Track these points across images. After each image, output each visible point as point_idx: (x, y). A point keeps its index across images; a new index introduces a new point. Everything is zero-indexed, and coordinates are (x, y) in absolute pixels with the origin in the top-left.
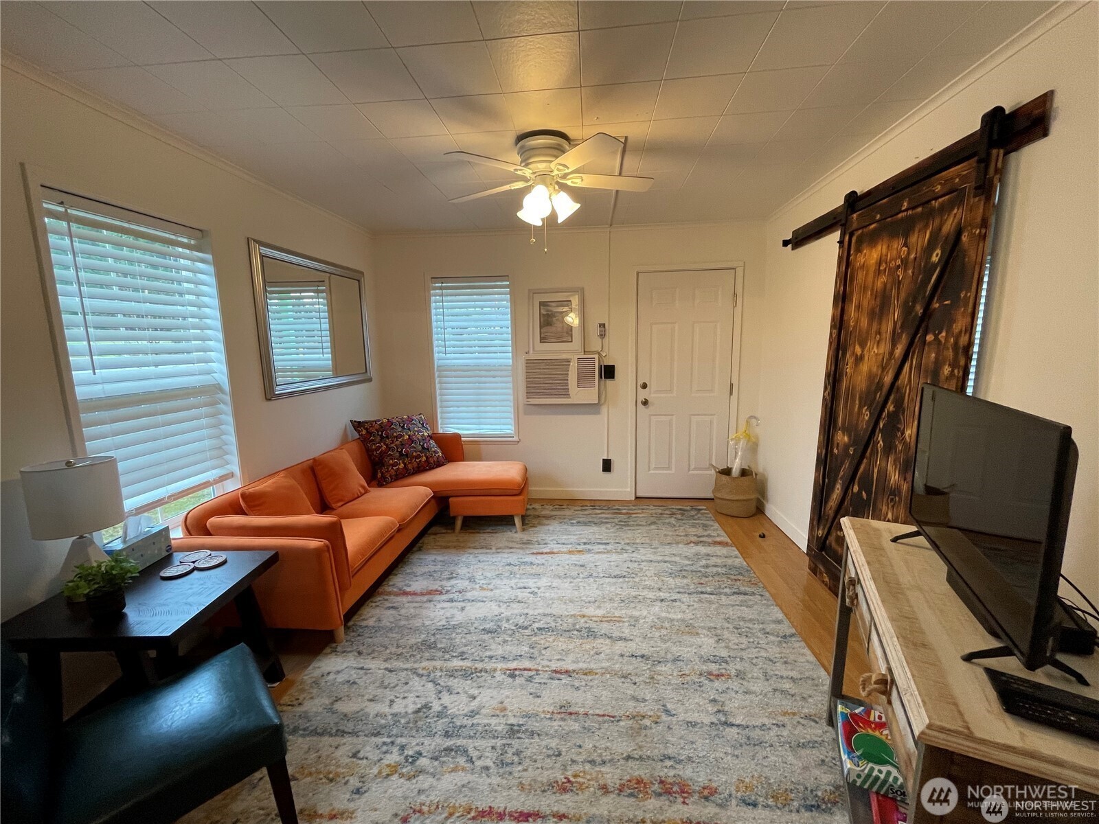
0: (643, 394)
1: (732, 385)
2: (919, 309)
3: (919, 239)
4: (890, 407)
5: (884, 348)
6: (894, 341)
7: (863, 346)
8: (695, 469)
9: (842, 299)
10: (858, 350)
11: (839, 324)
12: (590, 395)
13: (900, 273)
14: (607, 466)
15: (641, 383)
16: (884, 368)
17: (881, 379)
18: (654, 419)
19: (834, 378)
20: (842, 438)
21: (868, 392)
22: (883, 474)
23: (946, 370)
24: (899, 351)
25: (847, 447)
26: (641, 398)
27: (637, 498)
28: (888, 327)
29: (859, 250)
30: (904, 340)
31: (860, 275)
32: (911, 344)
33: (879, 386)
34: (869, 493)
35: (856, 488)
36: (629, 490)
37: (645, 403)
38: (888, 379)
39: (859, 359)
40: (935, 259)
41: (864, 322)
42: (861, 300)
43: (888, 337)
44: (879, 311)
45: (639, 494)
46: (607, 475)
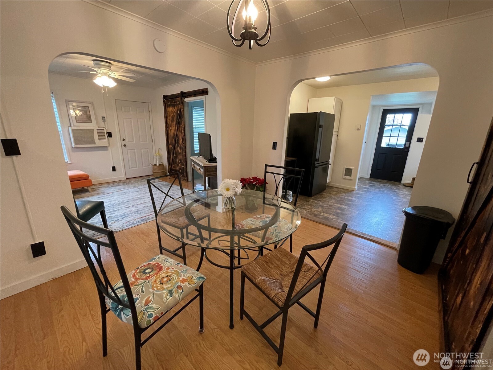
0: (124, 143)
1: (152, 139)
2: (178, 121)
3: (176, 108)
4: (177, 138)
5: (174, 128)
6: (176, 126)
7: (171, 127)
8: (145, 166)
9: (166, 117)
10: (170, 128)
11: (166, 123)
12: (104, 143)
13: (174, 114)
14: (114, 169)
15: (122, 139)
16: (175, 131)
17: (175, 133)
18: (129, 151)
19: (167, 134)
20: (171, 146)
21: (173, 136)
22: (178, 151)
23: (183, 131)
24: (176, 128)
25: (172, 148)
26: (123, 144)
27: (127, 179)
28: (174, 124)
29: (167, 108)
30: (177, 126)
31: (169, 113)
32: (178, 127)
33: (175, 135)
34: (176, 155)
35: (174, 155)
36: (123, 176)
37: (125, 146)
38: (176, 133)
39: (171, 130)
40: (179, 113)
41: (171, 123)
42: (169, 118)
43: (175, 126)
44: (173, 121)
45: (127, 177)
46: (114, 172)
